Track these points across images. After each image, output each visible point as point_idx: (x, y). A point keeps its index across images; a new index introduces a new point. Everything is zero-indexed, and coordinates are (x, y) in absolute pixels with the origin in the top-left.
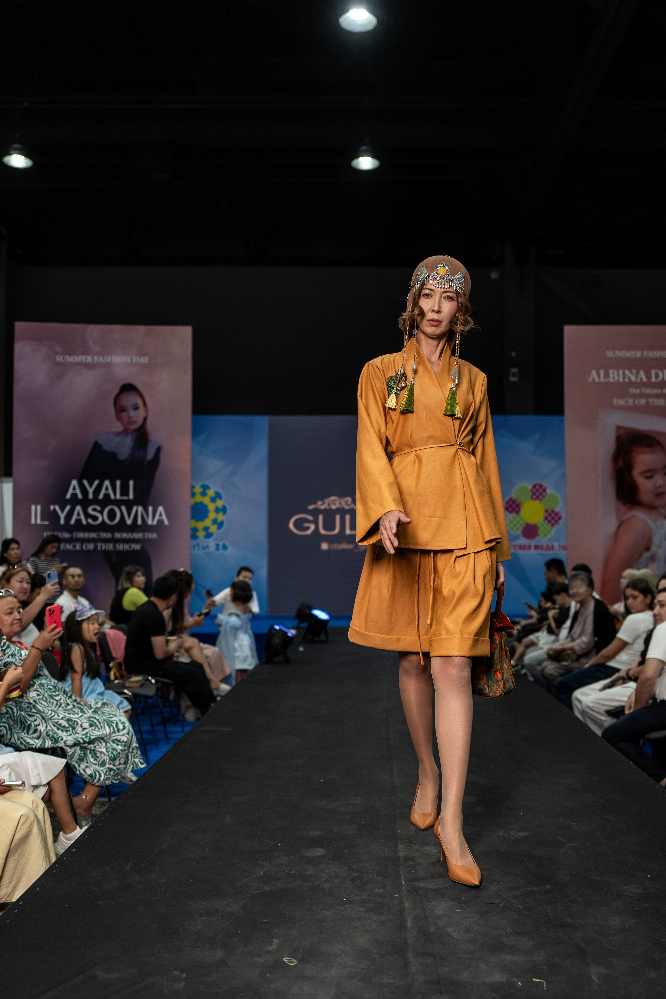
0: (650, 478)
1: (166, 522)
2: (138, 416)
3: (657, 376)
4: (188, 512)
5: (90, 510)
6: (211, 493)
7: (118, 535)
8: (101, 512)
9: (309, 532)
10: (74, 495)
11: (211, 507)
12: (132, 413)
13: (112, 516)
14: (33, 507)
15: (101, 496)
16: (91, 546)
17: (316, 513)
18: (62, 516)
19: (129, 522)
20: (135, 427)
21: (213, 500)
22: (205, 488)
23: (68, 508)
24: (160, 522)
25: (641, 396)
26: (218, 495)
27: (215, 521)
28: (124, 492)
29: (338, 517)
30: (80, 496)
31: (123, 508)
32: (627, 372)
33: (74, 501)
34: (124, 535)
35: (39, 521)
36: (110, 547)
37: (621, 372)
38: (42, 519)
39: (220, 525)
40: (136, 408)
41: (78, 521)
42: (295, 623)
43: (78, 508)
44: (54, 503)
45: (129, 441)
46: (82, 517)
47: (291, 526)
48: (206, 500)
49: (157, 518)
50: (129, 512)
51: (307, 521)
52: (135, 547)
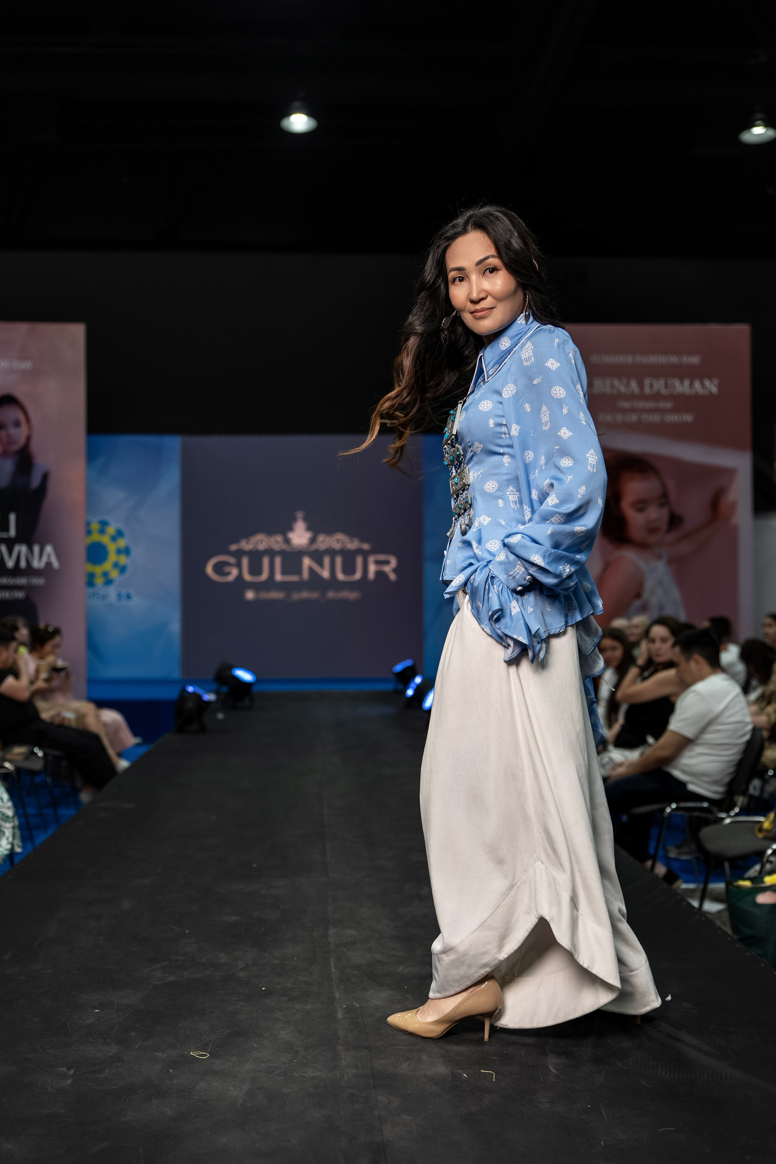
0: (641, 510)
1: (56, 564)
2: (20, 435)
3: (651, 386)
4: (81, 554)
6: (111, 530)
9: (231, 578)
11: (112, 547)
12: (13, 431)
17: (239, 554)
19: (10, 564)
20: (16, 447)
21: (114, 539)
22: (104, 524)
24: (49, 564)
25: (632, 410)
26: (119, 534)
27: (116, 565)
28: (4, 527)
29: (266, 561)
32: (616, 383)
37: (608, 382)
39: (123, 570)
40: (17, 424)
42: (214, 686)
45: (9, 465)
47: (209, 570)
48: (105, 540)
49: (45, 559)
50: (10, 551)
51: (228, 564)
52: (18, 596)
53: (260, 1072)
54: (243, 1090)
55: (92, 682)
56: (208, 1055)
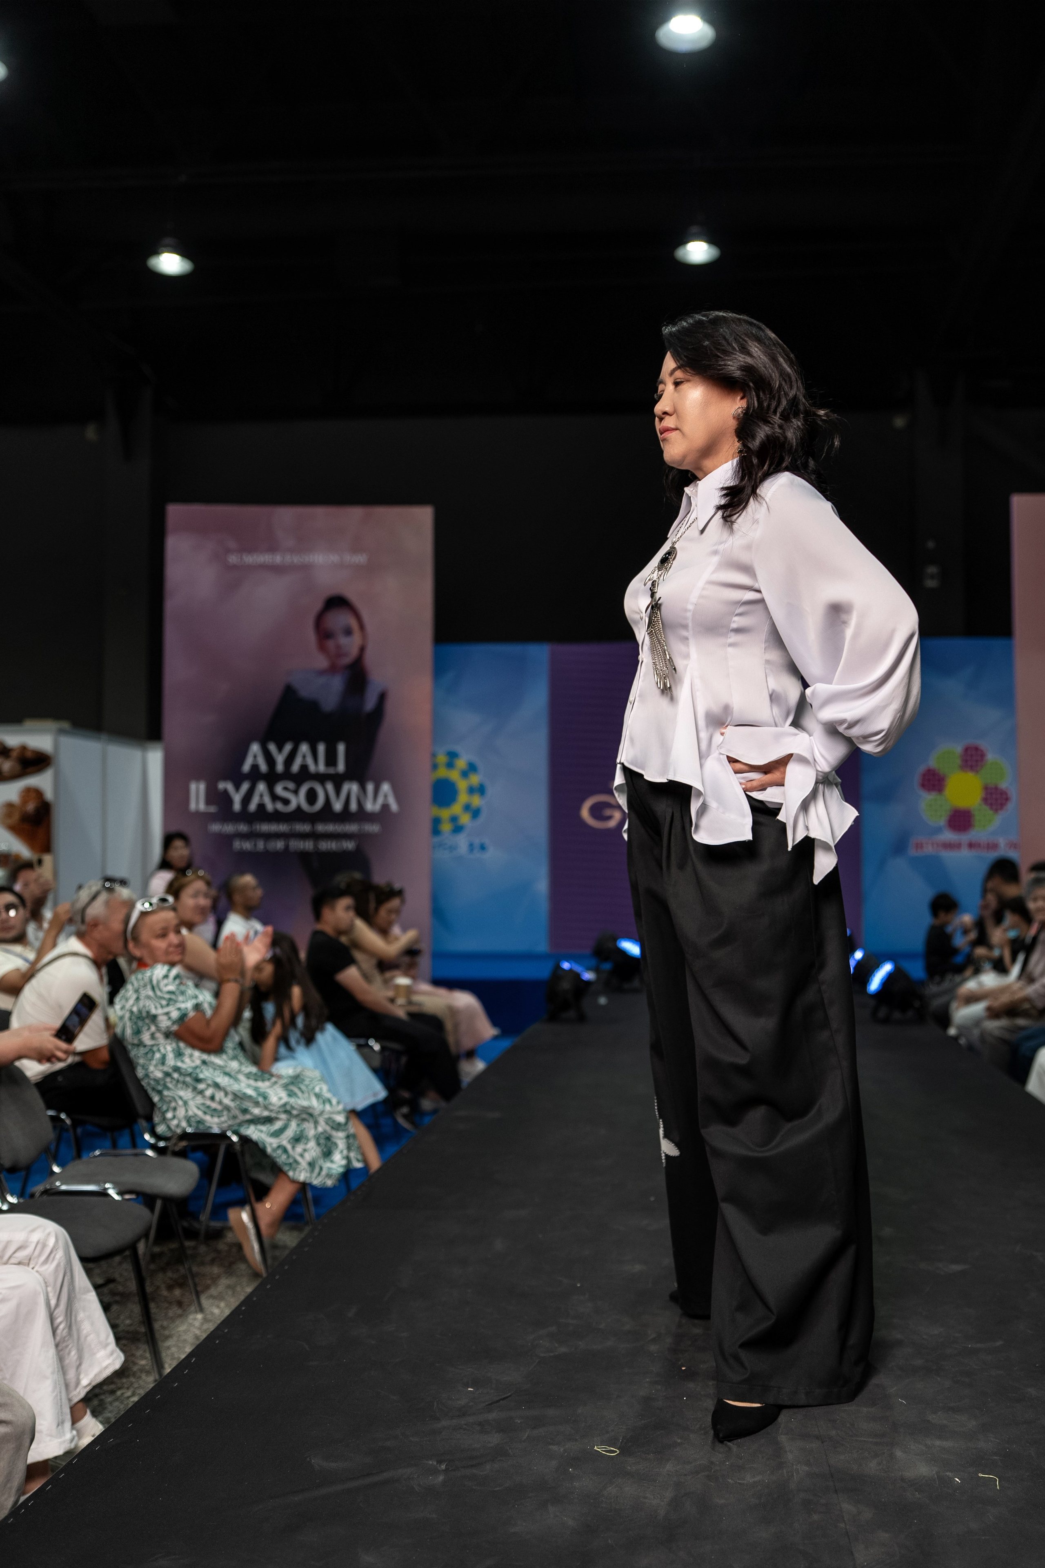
1: (394, 807)
2: (352, 644)
4: (426, 793)
5: (279, 789)
6: (461, 763)
7: (321, 828)
8: (296, 792)
9: (612, 824)
10: (255, 767)
11: (462, 785)
12: (343, 640)
13: (312, 797)
14: (193, 786)
15: (295, 768)
16: (280, 845)
18: (237, 799)
19: (338, 806)
20: (347, 661)
21: (465, 774)
22: (452, 756)
23: (245, 786)
24: (385, 807)
26: (472, 768)
27: (467, 808)
28: (331, 760)
30: (263, 767)
31: (330, 787)
33: (255, 775)
34: (330, 828)
35: (202, 807)
36: (308, 845)
38: (208, 802)
39: (475, 813)
40: (349, 632)
41: (261, 806)
42: (593, 962)
43: (261, 787)
44: (225, 778)
45: (337, 683)
46: (267, 800)
47: (585, 813)
48: (454, 776)
49: (380, 800)
50: (338, 791)
51: (608, 805)
52: (347, 847)
53: (685, 1475)
54: (664, 1498)
55: (438, 956)
56: (618, 1452)
